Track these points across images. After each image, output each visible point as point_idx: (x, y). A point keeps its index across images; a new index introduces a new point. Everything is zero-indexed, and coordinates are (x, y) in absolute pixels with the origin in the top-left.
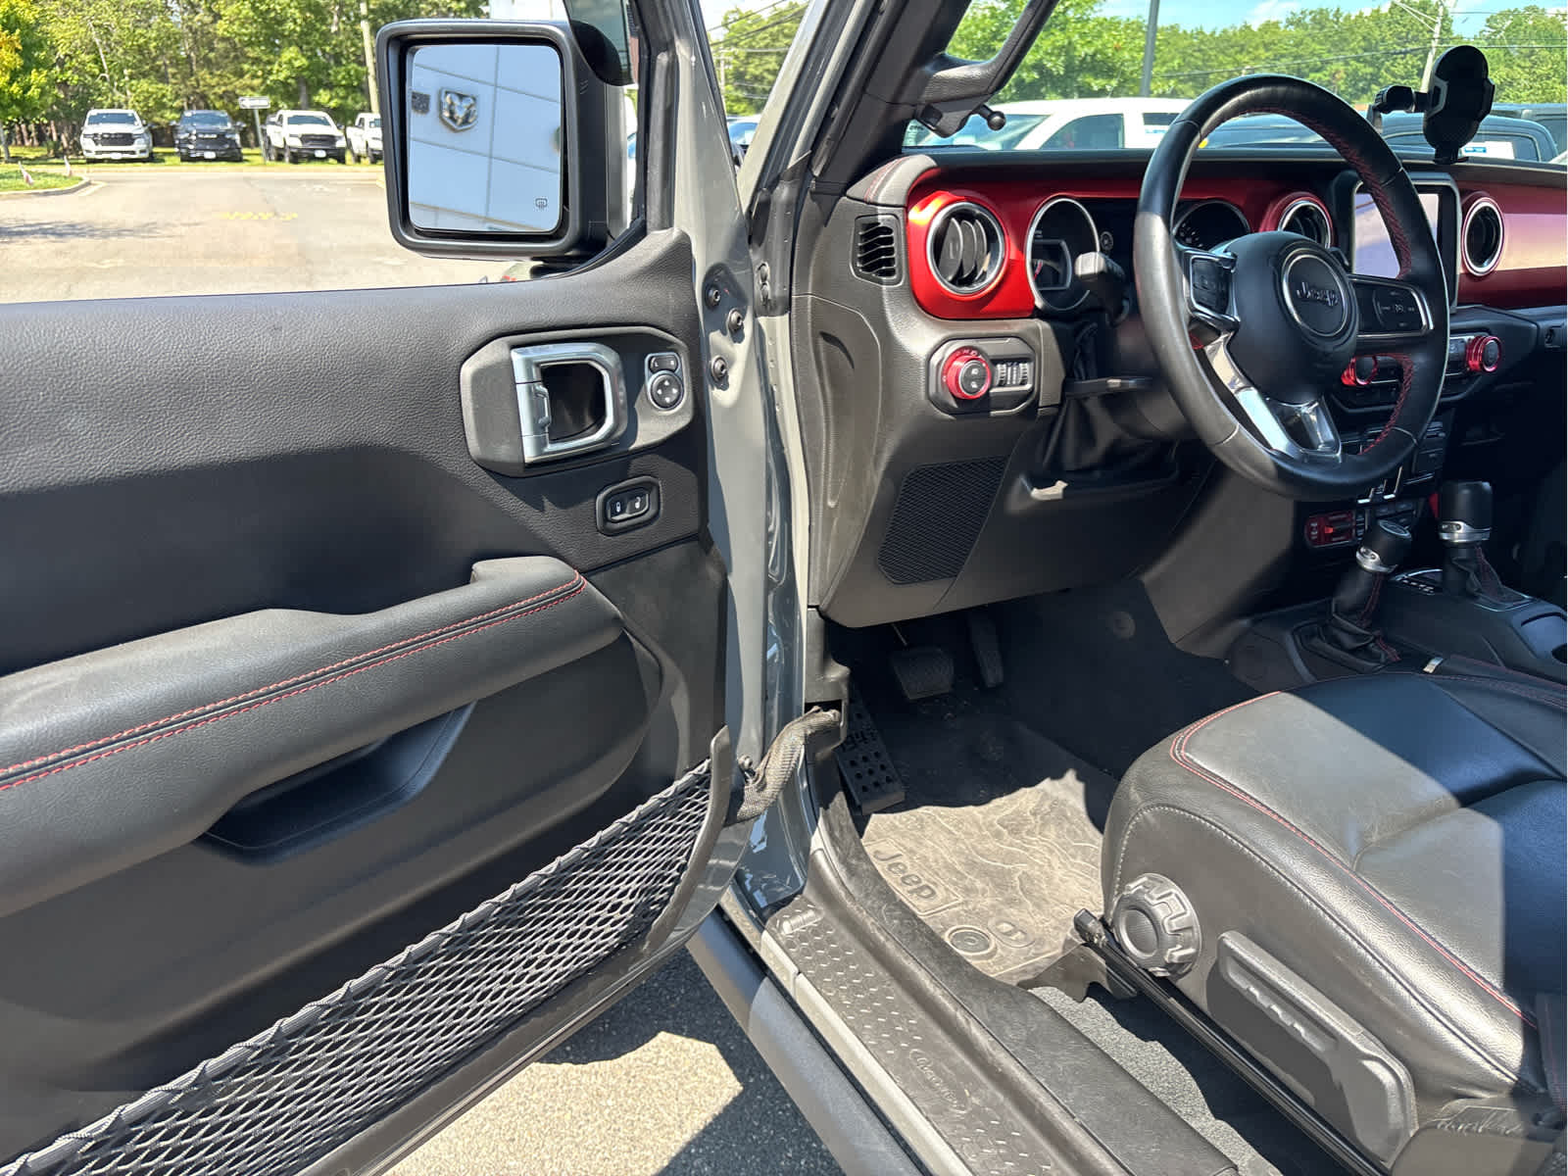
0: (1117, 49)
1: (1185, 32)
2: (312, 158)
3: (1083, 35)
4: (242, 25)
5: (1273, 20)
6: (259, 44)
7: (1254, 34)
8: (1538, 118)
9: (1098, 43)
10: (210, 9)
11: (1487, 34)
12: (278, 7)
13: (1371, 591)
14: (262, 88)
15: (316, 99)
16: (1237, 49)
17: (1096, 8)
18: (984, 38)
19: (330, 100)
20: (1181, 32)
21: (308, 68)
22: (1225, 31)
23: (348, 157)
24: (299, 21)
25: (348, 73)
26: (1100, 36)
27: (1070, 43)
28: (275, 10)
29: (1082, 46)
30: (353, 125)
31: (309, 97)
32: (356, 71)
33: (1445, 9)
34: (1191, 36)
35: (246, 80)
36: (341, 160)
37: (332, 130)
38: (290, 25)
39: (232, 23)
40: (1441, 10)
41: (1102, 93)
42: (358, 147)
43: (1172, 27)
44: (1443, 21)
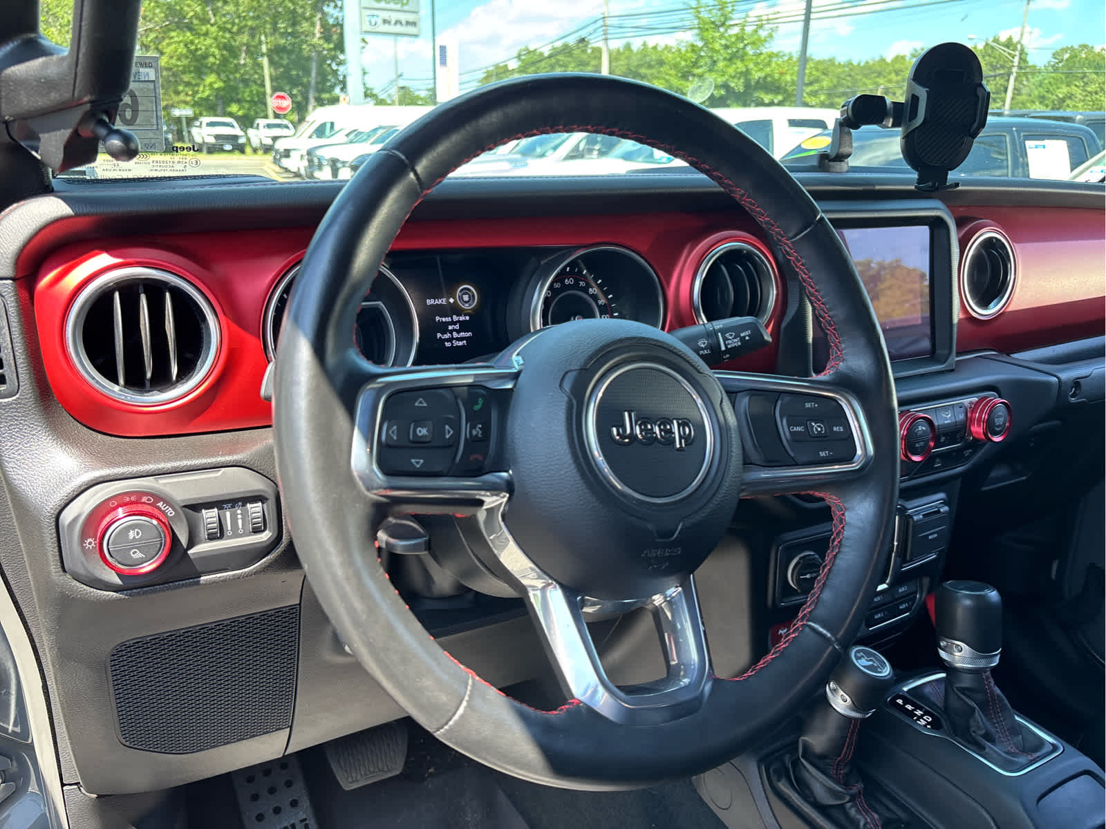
0: (782, 74)
1: (840, 64)
2: (222, 151)
3: (757, 64)
4: (179, 59)
5: (902, 54)
6: (190, 72)
7: (888, 64)
8: (1088, 123)
9: (768, 70)
10: (157, 49)
11: (1052, 63)
12: (203, 48)
13: (844, 738)
14: (192, 103)
15: (229, 109)
16: (876, 75)
17: (767, 45)
18: (687, 66)
19: (239, 110)
20: (837, 63)
21: (224, 89)
22: (867, 63)
23: (248, 150)
24: (218, 57)
25: (251, 91)
26: (769, 64)
27: (747, 70)
28: (201, 49)
29: (756, 72)
30: (252, 127)
31: (224, 109)
32: (257, 91)
33: (1022, 45)
34: (844, 66)
35: (182, 97)
36: (242, 151)
37: (237, 131)
38: (211, 59)
39: (171, 57)
40: (1019, 46)
41: (771, 104)
42: (255, 142)
43: (830, 60)
44: (1021, 54)
